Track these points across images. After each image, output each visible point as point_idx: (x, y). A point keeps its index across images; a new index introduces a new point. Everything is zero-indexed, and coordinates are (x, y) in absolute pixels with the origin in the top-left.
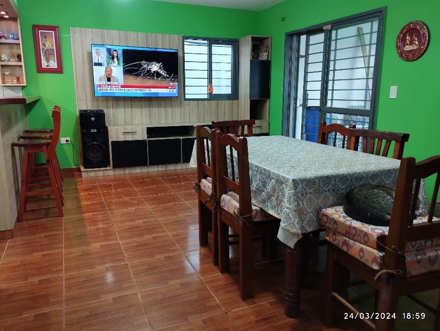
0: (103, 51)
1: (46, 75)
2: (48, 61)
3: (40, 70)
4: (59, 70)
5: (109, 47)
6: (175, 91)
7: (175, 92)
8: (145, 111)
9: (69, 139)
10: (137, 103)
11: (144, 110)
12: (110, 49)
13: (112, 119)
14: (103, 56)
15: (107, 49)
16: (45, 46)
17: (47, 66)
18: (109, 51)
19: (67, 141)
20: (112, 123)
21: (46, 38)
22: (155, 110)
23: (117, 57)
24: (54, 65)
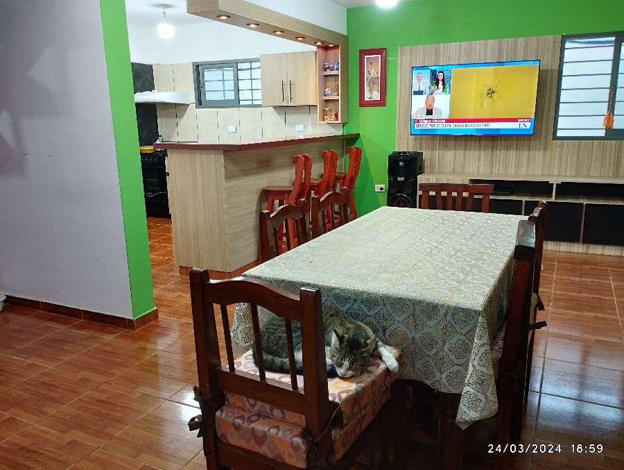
0: (426, 74)
1: (368, 109)
2: (371, 91)
3: (363, 104)
4: (381, 103)
5: (433, 68)
6: (528, 125)
7: (528, 127)
8: (484, 155)
9: (383, 186)
10: (473, 143)
11: (482, 153)
12: (435, 71)
13: (437, 164)
14: (425, 81)
15: (432, 71)
16: (370, 74)
17: (370, 98)
18: (434, 73)
19: (381, 189)
20: (436, 170)
21: (371, 64)
22: (500, 154)
23: (443, 80)
24: (376, 96)
